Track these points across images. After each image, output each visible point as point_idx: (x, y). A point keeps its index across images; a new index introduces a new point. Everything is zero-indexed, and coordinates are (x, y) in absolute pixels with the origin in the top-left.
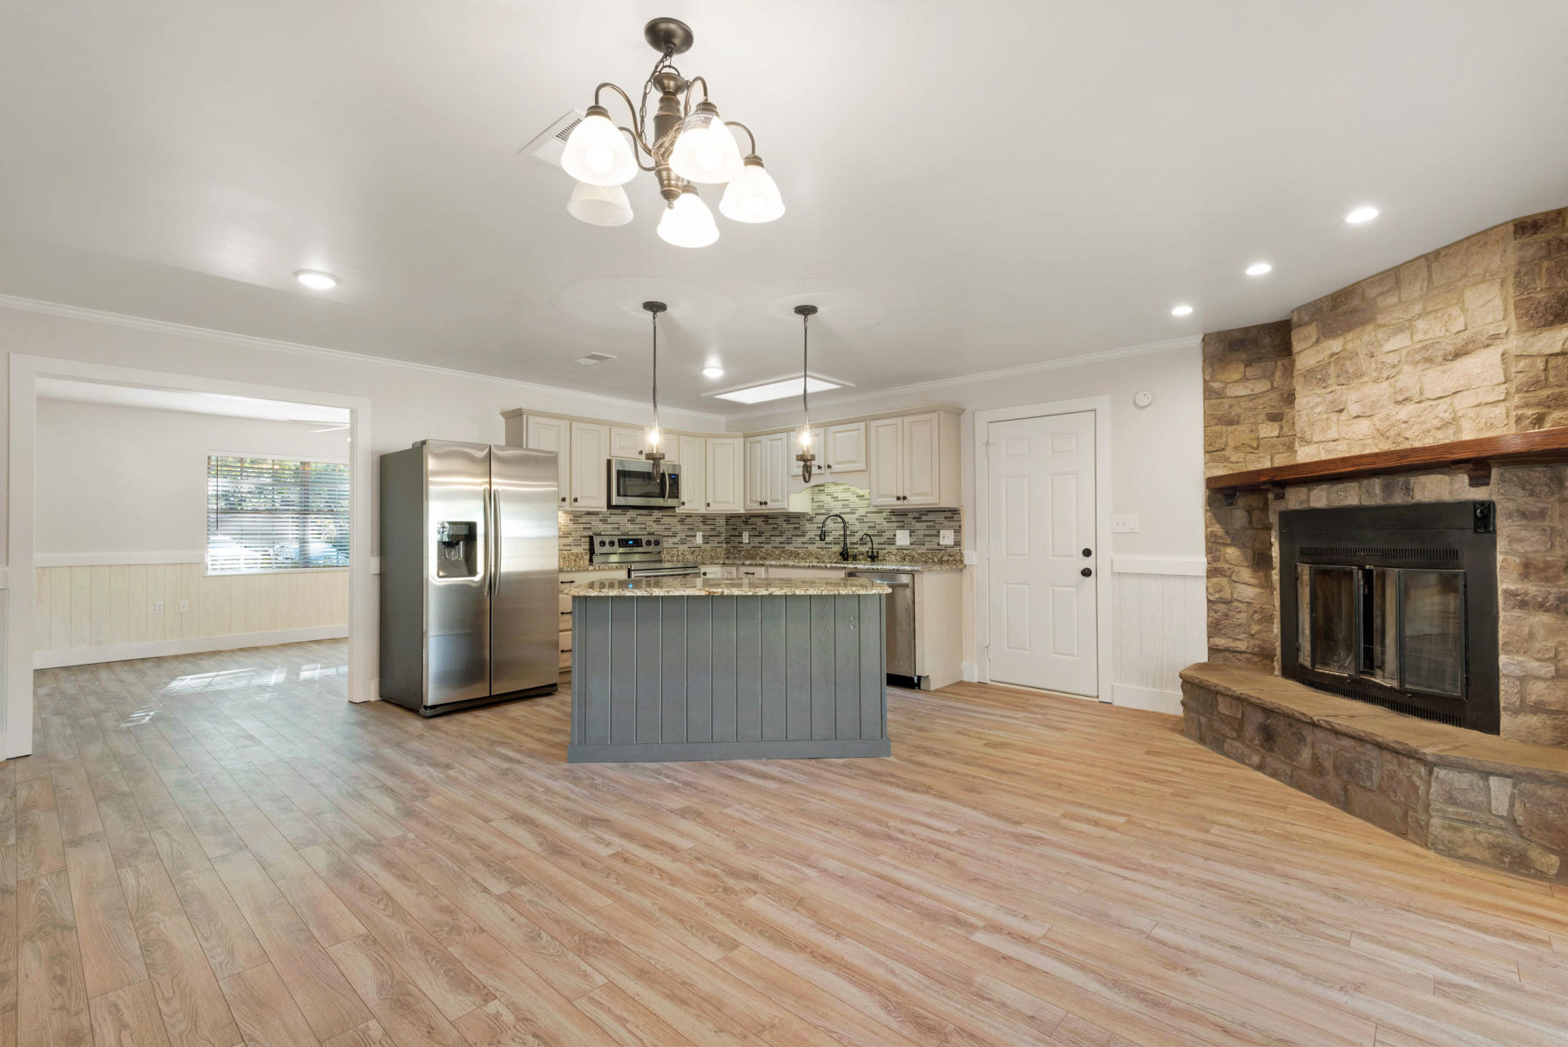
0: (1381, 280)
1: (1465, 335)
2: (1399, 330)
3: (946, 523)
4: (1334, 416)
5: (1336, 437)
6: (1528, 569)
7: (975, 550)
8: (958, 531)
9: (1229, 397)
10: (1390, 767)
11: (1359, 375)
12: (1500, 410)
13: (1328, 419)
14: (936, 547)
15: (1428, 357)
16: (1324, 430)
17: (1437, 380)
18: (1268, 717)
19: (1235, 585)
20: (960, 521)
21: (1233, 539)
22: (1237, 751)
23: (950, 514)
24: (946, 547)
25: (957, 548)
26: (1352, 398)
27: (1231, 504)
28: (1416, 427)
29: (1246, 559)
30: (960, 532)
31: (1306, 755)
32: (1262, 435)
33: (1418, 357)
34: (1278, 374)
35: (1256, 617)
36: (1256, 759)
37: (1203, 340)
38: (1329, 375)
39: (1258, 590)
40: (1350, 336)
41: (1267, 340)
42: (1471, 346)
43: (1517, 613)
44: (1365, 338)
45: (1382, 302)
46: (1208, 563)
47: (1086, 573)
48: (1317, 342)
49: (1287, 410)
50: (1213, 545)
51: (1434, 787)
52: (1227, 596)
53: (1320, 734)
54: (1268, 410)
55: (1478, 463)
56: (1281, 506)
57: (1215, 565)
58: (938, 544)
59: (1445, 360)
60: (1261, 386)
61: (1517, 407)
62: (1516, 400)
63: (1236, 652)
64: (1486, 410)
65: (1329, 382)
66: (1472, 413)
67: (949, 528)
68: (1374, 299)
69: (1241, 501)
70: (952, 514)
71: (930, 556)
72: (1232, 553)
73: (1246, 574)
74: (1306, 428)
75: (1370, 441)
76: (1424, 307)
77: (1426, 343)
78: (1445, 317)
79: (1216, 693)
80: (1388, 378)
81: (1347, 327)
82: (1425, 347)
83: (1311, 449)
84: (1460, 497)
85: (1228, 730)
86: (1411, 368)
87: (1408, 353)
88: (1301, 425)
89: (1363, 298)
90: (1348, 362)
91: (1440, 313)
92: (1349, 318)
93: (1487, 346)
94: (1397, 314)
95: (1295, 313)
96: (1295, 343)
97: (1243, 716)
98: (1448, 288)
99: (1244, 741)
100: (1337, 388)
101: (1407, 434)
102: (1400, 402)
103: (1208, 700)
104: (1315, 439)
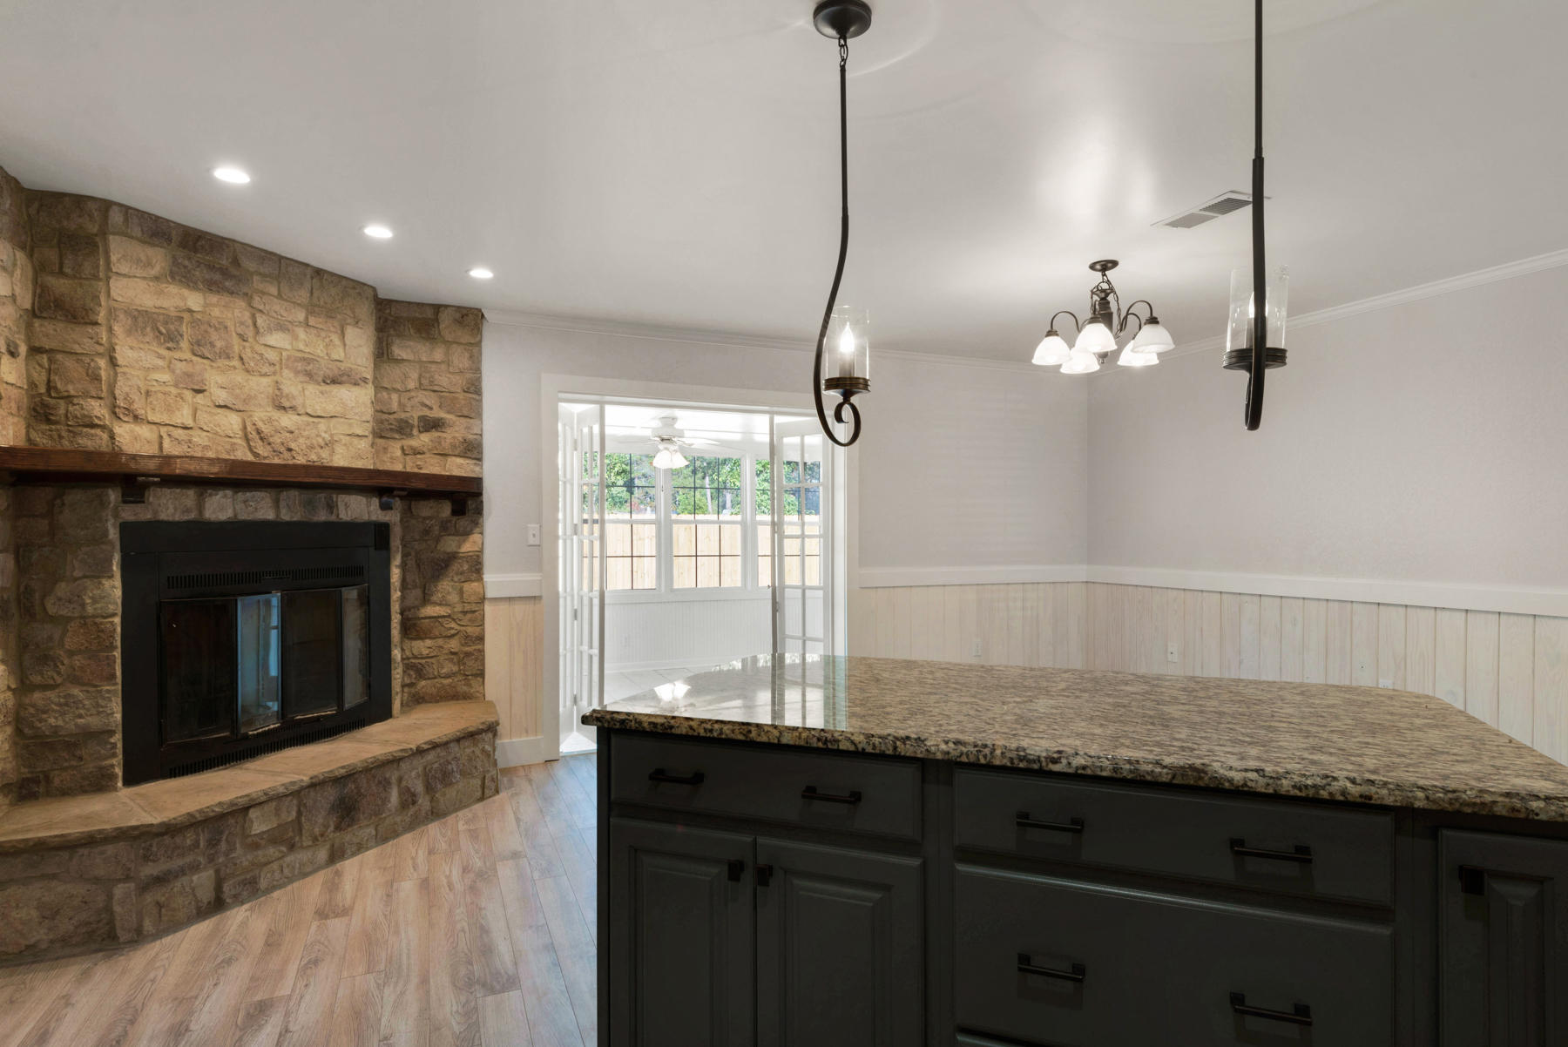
0: (262, 259)
1: (342, 366)
2: (281, 327)
4: (188, 394)
5: (190, 423)
11: (224, 354)
12: (361, 443)
13: (177, 395)
15: (308, 370)
16: (169, 410)
17: (313, 398)
26: (217, 381)
31: (394, 796)
33: (299, 366)
36: (322, 854)
38: (182, 336)
40: (214, 298)
42: (344, 378)
44: (237, 312)
45: (257, 282)
48: (157, 279)
59: (324, 381)
61: (370, 444)
62: (370, 438)
64: (356, 441)
65: (182, 345)
66: (345, 439)
68: (252, 274)
74: (135, 396)
75: (239, 441)
76: (307, 318)
77: (306, 356)
78: (327, 340)
79: (246, 809)
80: (265, 375)
81: (212, 286)
82: (304, 359)
83: (144, 431)
84: (374, 518)
85: (272, 851)
86: (292, 375)
87: (289, 358)
88: (126, 389)
89: (236, 262)
90: (211, 330)
91: (323, 334)
92: (217, 277)
93: (356, 384)
94: (277, 306)
95: (115, 208)
96: (114, 258)
97: (299, 813)
98: (330, 314)
99: (302, 847)
100: (194, 358)
101: (293, 445)
102: (284, 408)
103: (221, 833)
104: (151, 418)
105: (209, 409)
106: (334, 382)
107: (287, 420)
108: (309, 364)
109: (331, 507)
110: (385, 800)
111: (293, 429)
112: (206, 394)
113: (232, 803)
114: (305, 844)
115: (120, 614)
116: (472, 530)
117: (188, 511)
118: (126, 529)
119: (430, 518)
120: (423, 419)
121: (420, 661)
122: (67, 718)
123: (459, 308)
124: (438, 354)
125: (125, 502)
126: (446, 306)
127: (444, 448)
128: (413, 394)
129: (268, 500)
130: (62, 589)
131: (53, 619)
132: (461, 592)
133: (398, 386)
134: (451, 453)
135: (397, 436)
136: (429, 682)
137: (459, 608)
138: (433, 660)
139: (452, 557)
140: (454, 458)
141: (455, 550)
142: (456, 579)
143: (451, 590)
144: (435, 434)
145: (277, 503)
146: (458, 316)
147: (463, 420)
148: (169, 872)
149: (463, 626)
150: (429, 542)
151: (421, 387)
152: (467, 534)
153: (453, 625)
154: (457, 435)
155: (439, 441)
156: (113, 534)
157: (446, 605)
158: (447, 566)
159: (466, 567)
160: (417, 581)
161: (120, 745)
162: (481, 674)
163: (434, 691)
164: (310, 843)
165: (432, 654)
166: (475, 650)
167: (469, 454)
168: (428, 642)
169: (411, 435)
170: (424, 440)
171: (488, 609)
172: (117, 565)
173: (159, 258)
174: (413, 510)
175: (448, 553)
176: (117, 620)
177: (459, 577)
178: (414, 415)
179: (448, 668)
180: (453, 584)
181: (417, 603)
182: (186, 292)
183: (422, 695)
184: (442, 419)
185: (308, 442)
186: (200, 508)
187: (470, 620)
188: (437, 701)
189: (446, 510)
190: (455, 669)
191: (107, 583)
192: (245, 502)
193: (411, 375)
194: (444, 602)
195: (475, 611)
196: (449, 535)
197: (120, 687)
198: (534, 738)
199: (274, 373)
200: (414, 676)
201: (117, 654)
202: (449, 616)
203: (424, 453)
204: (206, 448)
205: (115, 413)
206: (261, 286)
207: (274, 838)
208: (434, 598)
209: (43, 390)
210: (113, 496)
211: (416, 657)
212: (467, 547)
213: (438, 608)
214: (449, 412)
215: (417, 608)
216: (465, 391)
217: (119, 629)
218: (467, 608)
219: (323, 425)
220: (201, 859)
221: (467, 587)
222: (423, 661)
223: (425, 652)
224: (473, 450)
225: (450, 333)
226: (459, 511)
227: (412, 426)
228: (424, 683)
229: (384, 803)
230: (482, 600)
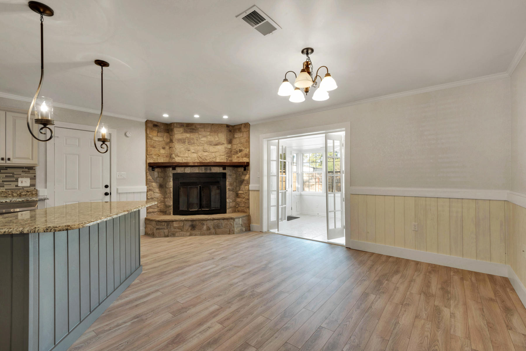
0: (201, 125)
1: (218, 142)
2: (205, 137)
3: (23, 174)
4: (187, 152)
5: (187, 156)
6: (231, 184)
7: (46, 188)
8: (34, 178)
9: (153, 140)
10: (226, 222)
11: (194, 143)
12: (223, 157)
13: (185, 152)
14: (15, 187)
15: (210, 144)
16: (184, 154)
17: (212, 149)
18: (193, 222)
19: (154, 193)
20: (35, 173)
21: (154, 180)
22: (181, 234)
23: (27, 170)
24: (23, 188)
25: (32, 188)
26: (192, 148)
27: (153, 170)
28: (208, 157)
29: (157, 186)
30: (35, 179)
31: (205, 227)
32: (161, 152)
33: (208, 143)
34: (165, 137)
35: (159, 202)
36: (188, 234)
37: (146, 121)
39: (160, 194)
40: (192, 134)
41: (162, 127)
42: (219, 144)
43: (229, 192)
44: (196, 136)
45: (200, 129)
46: (147, 187)
47: (106, 194)
48: (182, 133)
49: (166, 147)
50: (148, 183)
51: (235, 223)
52: (153, 197)
53: (208, 222)
54: (162, 146)
55: (223, 166)
56: (175, 172)
57: (150, 188)
58: (17, 186)
59: (214, 145)
60: (161, 139)
61: (226, 157)
62: (226, 155)
63: (154, 212)
64: (221, 156)
65: (186, 143)
66: (219, 156)
67: (27, 177)
68: (198, 128)
69: (156, 170)
70: (29, 170)
71: (10, 192)
72: (154, 184)
73: (157, 190)
74: (178, 153)
75: (197, 159)
76: (210, 134)
80: (201, 146)
81: (191, 132)
82: (209, 142)
83: (180, 158)
84: (221, 172)
85: (178, 230)
86: (207, 145)
87: (206, 142)
89: (196, 127)
90: (191, 140)
91: (213, 136)
92: (192, 130)
93: (222, 145)
94: (204, 133)
95: (175, 123)
96: (175, 131)
97: (183, 225)
98: (215, 132)
99: (184, 231)
100: (188, 145)
101: (206, 158)
102: (205, 152)
103: (169, 224)
104: (181, 156)
105: (191, 153)
106: (216, 145)
107: (206, 154)
108: (211, 142)
109: (210, 170)
112: (190, 151)
113: (169, 220)
115: (172, 188)
116: (247, 174)
117: (182, 171)
118: (173, 174)
119: (240, 171)
120: (239, 150)
121: (239, 203)
122: (168, 203)
124: (241, 135)
125: (173, 170)
126: (242, 124)
129: (197, 169)
130: (168, 183)
133: (236, 143)
134: (243, 157)
137: (245, 192)
138: (241, 203)
139: (244, 180)
141: (244, 178)
142: (244, 185)
143: (243, 187)
144: (241, 153)
145: (199, 169)
146: (244, 125)
148: (160, 228)
150: (239, 178)
151: (239, 143)
153: (244, 196)
154: (246, 152)
155: (241, 154)
156: (171, 175)
158: (243, 182)
159: (246, 182)
161: (172, 209)
162: (249, 207)
163: (241, 210)
164: (186, 231)
168: (240, 199)
169: (238, 154)
170: (240, 154)
171: (250, 192)
172: (172, 180)
173: (181, 130)
178: (238, 149)
179: (243, 205)
182: (186, 134)
183: (239, 210)
185: (210, 157)
186: (185, 171)
187: (247, 195)
188: (241, 213)
189: (243, 169)
190: (244, 206)
191: (170, 183)
192: (193, 169)
193: (238, 140)
194: (242, 190)
195: (247, 193)
196: (243, 175)
197: (172, 199)
198: (258, 225)
199: (203, 145)
201: (172, 194)
202: (243, 193)
203: (239, 157)
204: (190, 160)
206: (200, 130)
207: (179, 228)
210: (171, 169)
212: (247, 177)
214: (244, 148)
215: (238, 191)
216: (247, 142)
217: (172, 190)
219: (213, 154)
220: (165, 228)
221: (245, 187)
223: (239, 201)
224: (248, 155)
225: (244, 130)
226: (245, 170)
227: (238, 152)
228: (239, 208)
229: (202, 228)
230: (249, 190)
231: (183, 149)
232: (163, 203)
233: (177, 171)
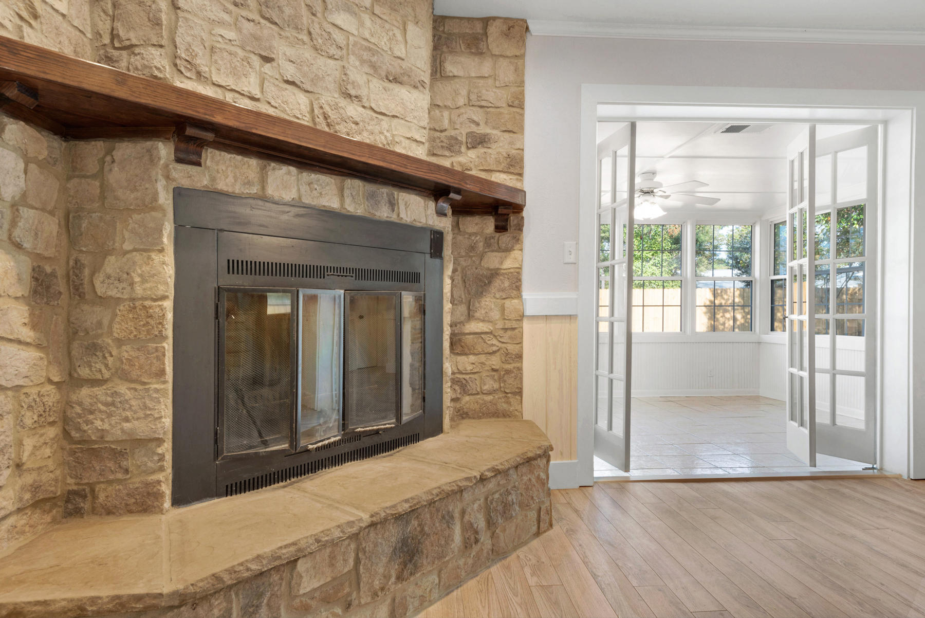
1: (403, 65)
2: (349, 9)
4: (256, 61)
11: (293, 24)
12: (421, 150)
13: (244, 59)
15: (373, 62)
18: (409, 523)
26: (285, 52)
31: (456, 534)
33: (364, 55)
42: (405, 79)
56: (194, 179)
59: (387, 77)
62: (427, 147)
66: (405, 142)
74: (198, 50)
76: (373, 6)
77: (372, 46)
78: (391, 33)
79: (293, 563)
80: (331, 57)
82: (370, 49)
84: (430, 222)
86: (357, 63)
88: (189, 39)
91: (387, 26)
93: (415, 87)
97: (357, 561)
99: (360, 605)
100: (263, 21)
102: (350, 96)
104: (215, 78)
105: (277, 82)
106: (396, 80)
107: (353, 110)
108: (374, 55)
109: (392, 204)
110: (449, 539)
111: (358, 120)
112: (274, 64)
114: (363, 602)
115: (172, 297)
116: (513, 246)
118: (179, 194)
119: (475, 234)
120: (470, 135)
121: (464, 376)
122: (114, 420)
123: (506, 20)
124: (486, 67)
125: (179, 160)
126: (494, 19)
127: (489, 165)
128: (462, 110)
129: (334, 187)
130: (112, 265)
131: (103, 301)
132: (503, 309)
133: (449, 103)
134: (495, 169)
135: (447, 153)
136: (472, 397)
137: (500, 325)
138: (476, 376)
139: (494, 274)
140: (498, 174)
141: (497, 266)
142: (498, 296)
143: (493, 307)
144: (481, 150)
145: (341, 191)
146: (505, 28)
147: (507, 135)
149: (503, 343)
150: (473, 258)
151: (469, 104)
152: (508, 250)
153: (495, 342)
154: (501, 150)
155: (484, 157)
156: (165, 199)
157: (489, 321)
158: (490, 283)
159: (507, 284)
160: (463, 297)
161: (169, 457)
162: (519, 392)
163: (477, 407)
164: (369, 599)
165: (475, 370)
166: (514, 368)
167: (512, 170)
168: (472, 358)
169: (460, 152)
170: (471, 156)
171: (526, 326)
172: (169, 236)
174: (461, 226)
175: (491, 270)
176: (168, 304)
177: (501, 294)
178: (463, 132)
179: (490, 385)
180: (495, 300)
181: (462, 319)
183: (465, 410)
184: (488, 134)
186: (263, 182)
187: (510, 338)
188: (480, 418)
189: (489, 224)
190: (496, 386)
191: (158, 258)
192: (310, 184)
193: (461, 91)
194: (486, 319)
195: (515, 329)
196: (493, 251)
197: (170, 386)
198: (570, 461)
199: (341, 58)
200: (459, 391)
201: (168, 345)
202: (491, 333)
203: (471, 169)
205: (176, 65)
207: (327, 596)
208: (477, 315)
209: (107, 40)
210: (164, 151)
211: (461, 373)
212: (509, 264)
213: (481, 324)
214: (494, 128)
215: (465, 323)
216: (510, 106)
217: (170, 316)
218: (508, 325)
219: (385, 123)
221: (508, 303)
222: (467, 377)
223: (469, 368)
224: (515, 164)
225: (498, 46)
226: (501, 228)
227: (461, 143)
228: (467, 398)
229: (447, 543)
230: (521, 317)
231: (231, 35)
232: (52, 424)
233: (213, 179)
